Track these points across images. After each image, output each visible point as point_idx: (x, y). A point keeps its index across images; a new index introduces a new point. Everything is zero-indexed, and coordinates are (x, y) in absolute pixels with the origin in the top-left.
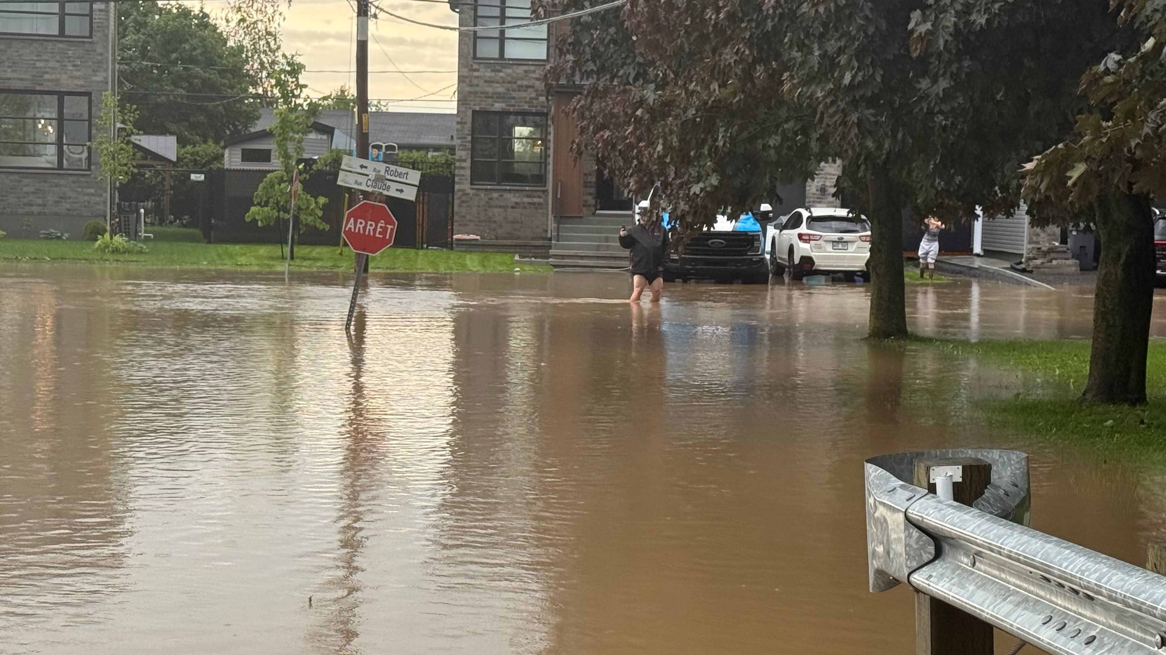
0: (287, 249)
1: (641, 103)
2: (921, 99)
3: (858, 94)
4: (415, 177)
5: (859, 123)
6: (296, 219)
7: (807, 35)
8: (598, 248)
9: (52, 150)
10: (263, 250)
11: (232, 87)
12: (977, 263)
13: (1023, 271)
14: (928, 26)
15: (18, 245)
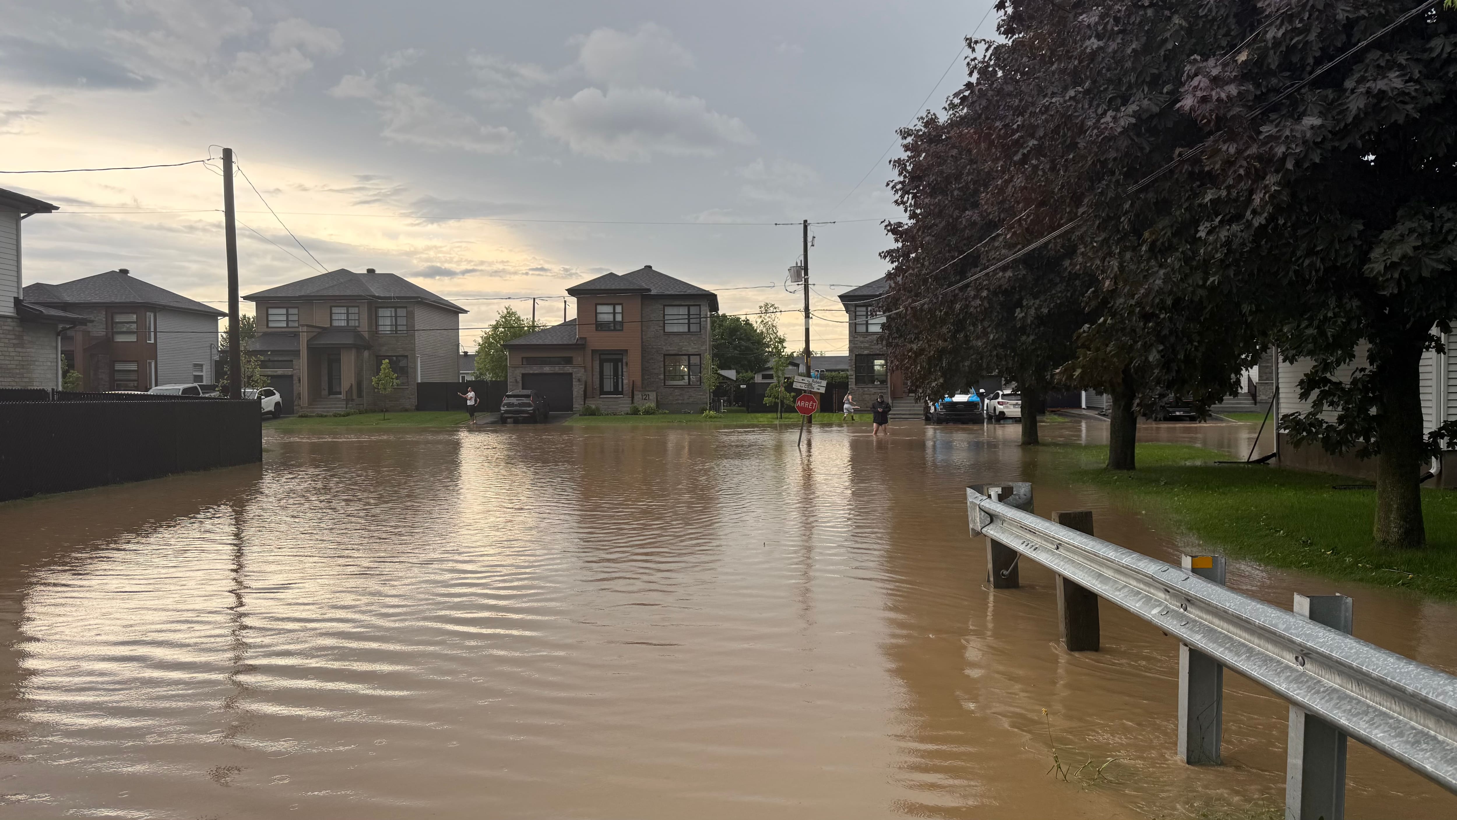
0: (779, 414)
1: (911, 350)
2: (1022, 344)
3: (996, 343)
4: (824, 383)
5: (997, 355)
6: (782, 402)
7: (977, 320)
8: (910, 410)
9: (686, 377)
10: (770, 415)
11: (758, 349)
12: (1084, 412)
13: (1104, 415)
14: (1023, 314)
15: (673, 416)
